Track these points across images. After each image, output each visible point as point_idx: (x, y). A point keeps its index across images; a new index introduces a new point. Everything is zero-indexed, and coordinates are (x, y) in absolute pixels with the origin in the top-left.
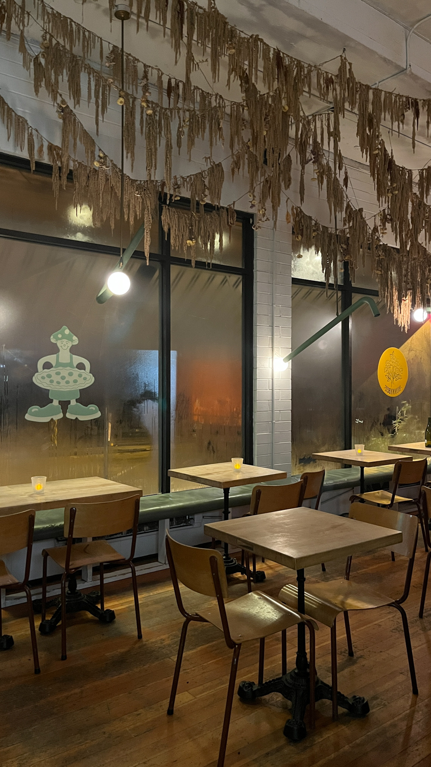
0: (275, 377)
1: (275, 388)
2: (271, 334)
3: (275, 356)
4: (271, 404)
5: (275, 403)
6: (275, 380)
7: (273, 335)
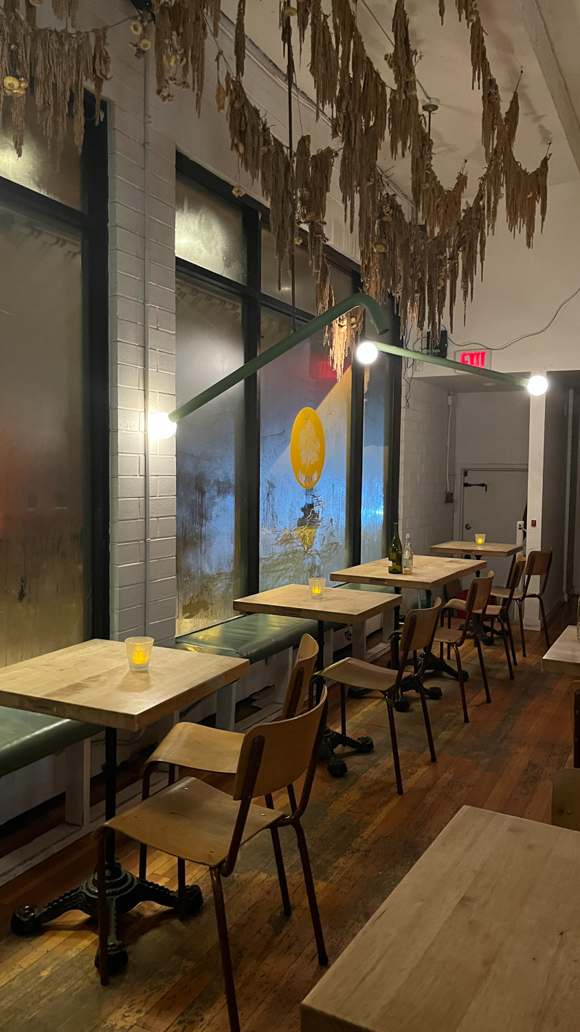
0: (151, 450)
1: (151, 472)
2: (142, 363)
3: (151, 408)
4: (142, 504)
5: (150, 502)
6: (150, 457)
7: (145, 365)
